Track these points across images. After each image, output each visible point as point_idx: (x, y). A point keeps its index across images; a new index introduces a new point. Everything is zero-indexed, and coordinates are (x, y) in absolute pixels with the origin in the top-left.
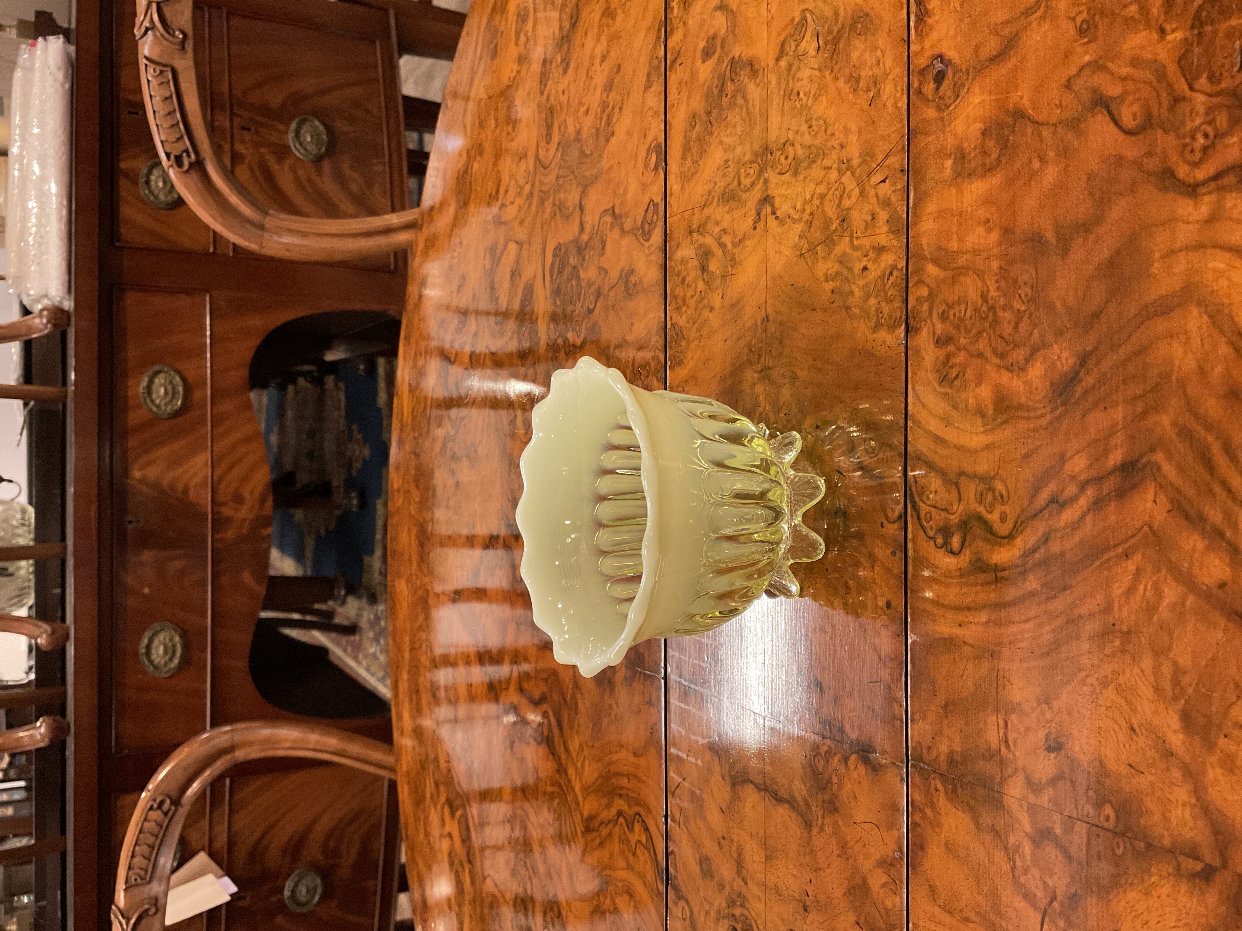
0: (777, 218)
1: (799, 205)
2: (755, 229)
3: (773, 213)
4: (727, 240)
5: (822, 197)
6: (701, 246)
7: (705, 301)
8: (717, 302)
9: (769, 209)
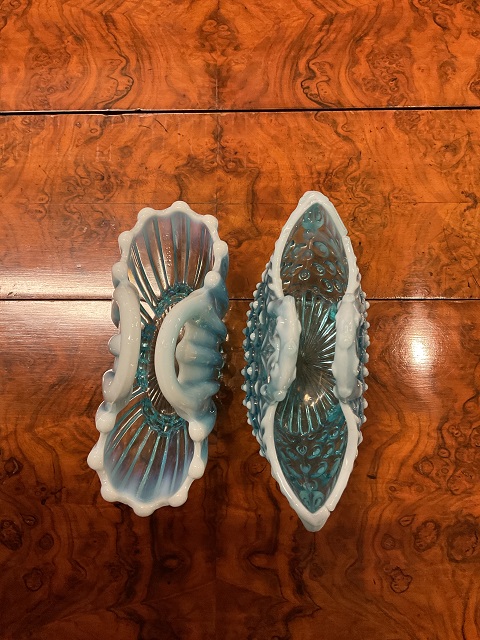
0: (465, 211)
1: (469, 228)
2: (462, 193)
3: (468, 208)
4: (459, 170)
5: (469, 245)
6: (460, 144)
7: (429, 149)
8: (428, 160)
9: (470, 204)
